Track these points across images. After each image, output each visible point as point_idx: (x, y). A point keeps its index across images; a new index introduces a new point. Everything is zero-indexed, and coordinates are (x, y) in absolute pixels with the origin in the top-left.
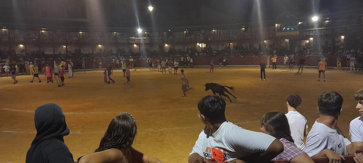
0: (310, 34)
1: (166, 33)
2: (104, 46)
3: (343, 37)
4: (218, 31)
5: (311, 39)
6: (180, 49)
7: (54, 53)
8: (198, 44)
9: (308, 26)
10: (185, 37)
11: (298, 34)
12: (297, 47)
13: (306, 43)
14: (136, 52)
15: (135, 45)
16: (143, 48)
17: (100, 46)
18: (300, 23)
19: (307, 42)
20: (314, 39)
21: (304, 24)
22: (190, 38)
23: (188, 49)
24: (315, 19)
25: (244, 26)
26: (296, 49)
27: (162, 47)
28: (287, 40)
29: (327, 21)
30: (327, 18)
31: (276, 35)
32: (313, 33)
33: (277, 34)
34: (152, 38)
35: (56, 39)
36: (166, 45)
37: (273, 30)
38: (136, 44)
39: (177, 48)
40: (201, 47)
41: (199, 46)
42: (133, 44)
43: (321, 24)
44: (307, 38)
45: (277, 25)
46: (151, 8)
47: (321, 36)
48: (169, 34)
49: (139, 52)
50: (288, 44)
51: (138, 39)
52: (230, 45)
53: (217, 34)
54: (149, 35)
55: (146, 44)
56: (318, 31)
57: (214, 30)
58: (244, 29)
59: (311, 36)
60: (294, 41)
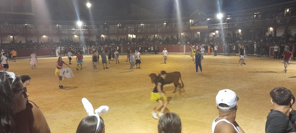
0: (216, 28)
1: (102, 25)
2: (48, 37)
3: (240, 31)
4: (146, 24)
5: (217, 32)
6: (115, 39)
7: (2, 42)
8: (129, 35)
9: (215, 22)
10: (118, 29)
11: (207, 28)
12: (206, 38)
13: (213, 35)
14: (76, 41)
15: (76, 36)
16: (82, 38)
17: (44, 36)
18: (208, 19)
19: (214, 34)
20: (219, 32)
21: (212, 20)
22: (123, 30)
23: (121, 39)
24: (220, 16)
25: (165, 22)
26: (206, 39)
27: (99, 37)
28: (199, 33)
29: (229, 18)
30: (229, 16)
31: (190, 28)
32: (218, 27)
33: (192, 28)
34: (91, 30)
35: (3, 30)
36: (103, 36)
37: (187, 24)
38: (76, 34)
39: (112, 38)
40: (132, 37)
41: (130, 37)
42: (74, 34)
43: (224, 20)
44: (214, 31)
45: (191, 21)
46: (89, 5)
47: (224, 29)
48: (105, 26)
49: (79, 41)
50: (199, 36)
51: (78, 30)
52: (155, 36)
53: (144, 27)
54: (87, 27)
55: (85, 35)
56: (222, 26)
57: (142, 24)
58: (165, 23)
59: (217, 30)
60: (204, 33)
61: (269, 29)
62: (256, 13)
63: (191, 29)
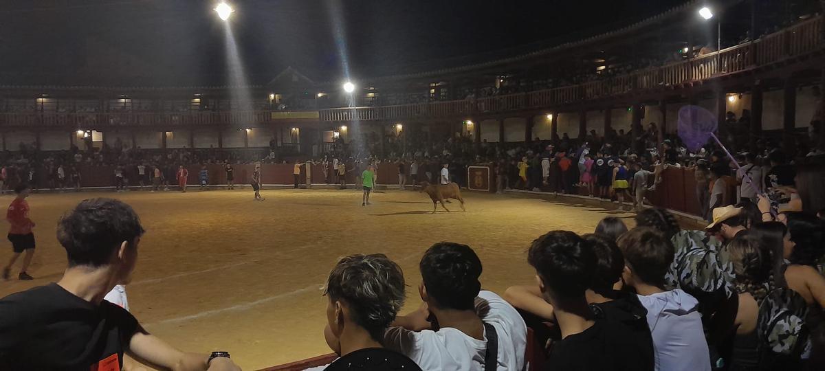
0: (340, 119)
3: (399, 127)
4: (134, 101)
5: (344, 128)
6: (26, 143)
8: (79, 132)
9: (334, 99)
10: (40, 113)
11: (318, 117)
12: (316, 146)
13: (334, 138)
18: (320, 95)
19: (337, 134)
20: (348, 129)
21: (328, 97)
22: (57, 115)
25: (198, 95)
26: (315, 148)
28: (295, 130)
29: (371, 94)
30: (371, 88)
31: (271, 116)
32: (345, 117)
33: (276, 115)
37: (264, 106)
39: (15, 142)
40: (89, 139)
41: (82, 138)
43: (361, 99)
44: (335, 127)
45: (272, 96)
47: (362, 123)
50: (298, 138)
52: (164, 136)
53: (131, 108)
56: (355, 113)
57: (123, 100)
58: (197, 100)
59: (345, 123)
60: (309, 131)
61: (465, 124)
62: (434, 85)
63: (272, 118)
